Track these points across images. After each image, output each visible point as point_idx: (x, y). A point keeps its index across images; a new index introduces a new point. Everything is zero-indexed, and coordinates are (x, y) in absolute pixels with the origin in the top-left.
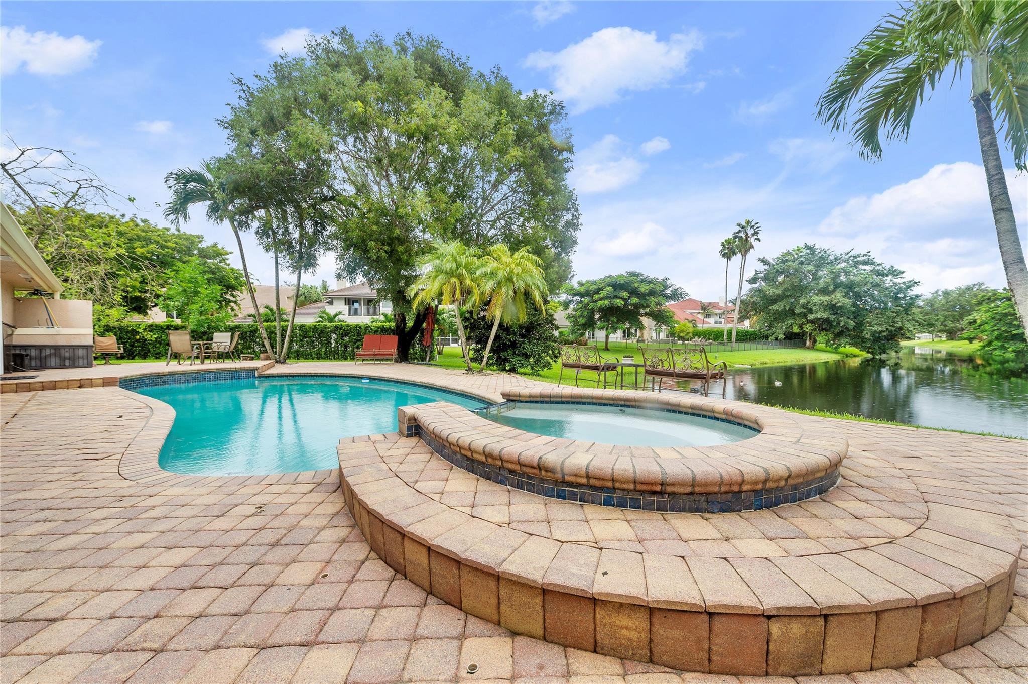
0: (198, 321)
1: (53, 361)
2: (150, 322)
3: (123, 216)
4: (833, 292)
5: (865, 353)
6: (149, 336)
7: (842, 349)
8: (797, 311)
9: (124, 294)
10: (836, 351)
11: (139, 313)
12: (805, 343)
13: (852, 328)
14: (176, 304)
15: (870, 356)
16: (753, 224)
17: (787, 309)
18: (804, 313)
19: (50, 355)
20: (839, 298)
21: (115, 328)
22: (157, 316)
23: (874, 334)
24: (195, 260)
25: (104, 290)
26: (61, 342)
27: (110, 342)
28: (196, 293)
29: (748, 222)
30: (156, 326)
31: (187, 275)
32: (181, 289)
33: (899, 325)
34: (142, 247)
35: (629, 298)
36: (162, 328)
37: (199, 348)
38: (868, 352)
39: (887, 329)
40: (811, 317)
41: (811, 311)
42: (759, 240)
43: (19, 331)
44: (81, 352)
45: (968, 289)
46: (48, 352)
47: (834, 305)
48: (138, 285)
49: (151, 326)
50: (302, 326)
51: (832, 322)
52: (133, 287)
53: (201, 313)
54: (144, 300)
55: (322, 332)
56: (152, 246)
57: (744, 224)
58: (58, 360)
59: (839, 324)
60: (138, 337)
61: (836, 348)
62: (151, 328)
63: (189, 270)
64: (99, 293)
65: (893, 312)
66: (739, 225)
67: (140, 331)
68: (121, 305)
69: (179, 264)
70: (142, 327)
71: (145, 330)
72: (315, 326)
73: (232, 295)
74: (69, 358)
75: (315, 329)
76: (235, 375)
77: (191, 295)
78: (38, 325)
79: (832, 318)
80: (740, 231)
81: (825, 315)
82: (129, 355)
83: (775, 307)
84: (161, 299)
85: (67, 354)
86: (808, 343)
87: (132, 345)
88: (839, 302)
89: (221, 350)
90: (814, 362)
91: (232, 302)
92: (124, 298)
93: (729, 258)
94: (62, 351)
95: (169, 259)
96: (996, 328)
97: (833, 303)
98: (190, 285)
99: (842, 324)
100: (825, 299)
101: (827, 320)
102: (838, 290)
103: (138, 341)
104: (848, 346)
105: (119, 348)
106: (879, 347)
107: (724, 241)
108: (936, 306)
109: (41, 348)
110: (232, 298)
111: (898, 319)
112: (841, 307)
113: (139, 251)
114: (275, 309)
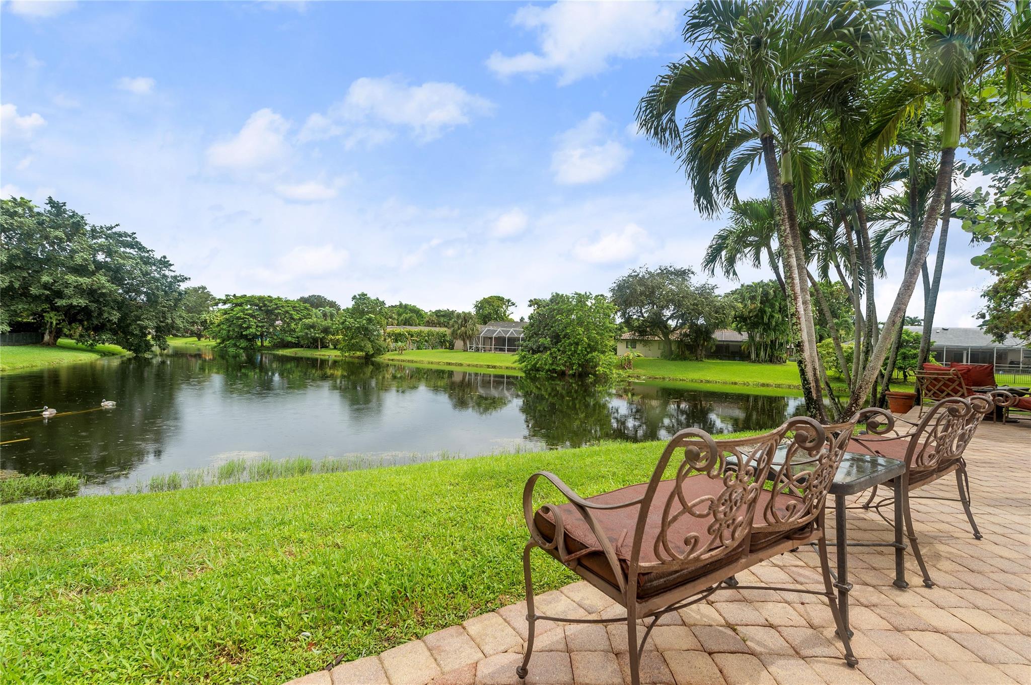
4: (93, 273)
5: (127, 350)
7: (98, 347)
8: (35, 291)
10: (91, 349)
12: (43, 337)
13: (116, 320)
15: (132, 354)
18: (47, 296)
38: (130, 350)
40: (60, 303)
41: (59, 294)
47: (95, 291)
51: (92, 311)
59: (100, 314)
61: (92, 345)
79: (93, 306)
81: (82, 302)
86: (47, 338)
88: (104, 287)
90: (56, 365)
97: (95, 287)
99: (104, 315)
100: (84, 281)
101: (85, 309)
102: (101, 272)
104: (107, 343)
112: (103, 294)
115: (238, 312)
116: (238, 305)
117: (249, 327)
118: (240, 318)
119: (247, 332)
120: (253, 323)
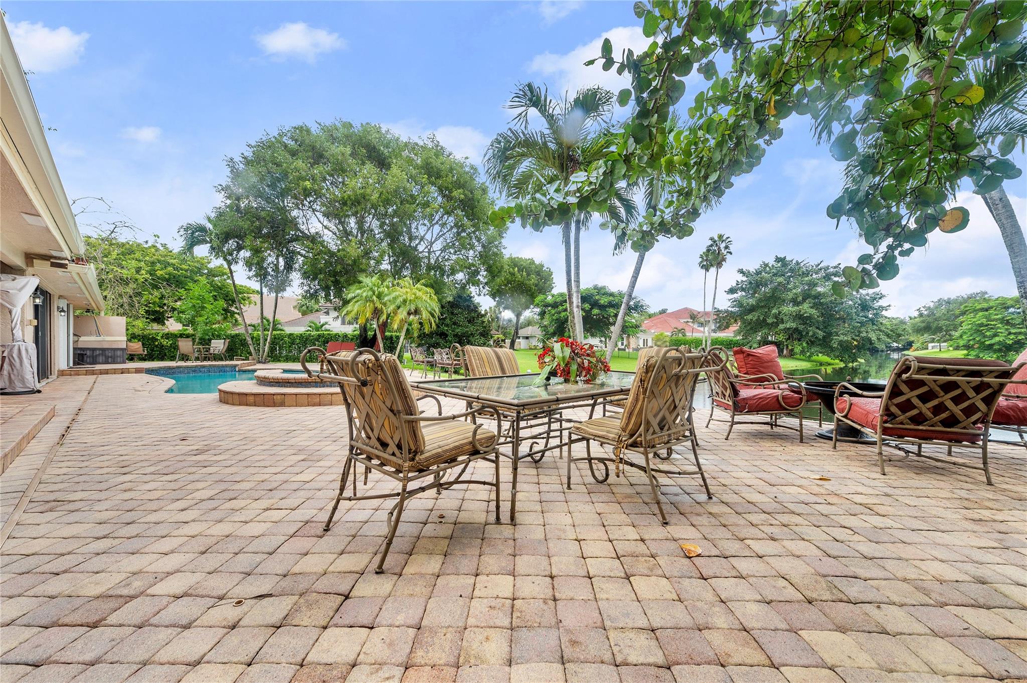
0: (204, 330)
1: (101, 359)
2: (166, 331)
3: (147, 242)
4: (802, 302)
5: (837, 361)
6: (165, 342)
7: (814, 358)
8: (770, 321)
9: (147, 309)
10: (809, 359)
11: (158, 323)
13: (821, 337)
14: (187, 316)
15: (842, 365)
16: (724, 238)
17: (761, 318)
18: (776, 323)
19: (99, 355)
20: (806, 308)
21: (139, 336)
22: (173, 326)
23: (841, 343)
24: (203, 280)
25: (132, 305)
26: (106, 346)
27: (137, 347)
28: (203, 308)
29: (720, 237)
30: (172, 334)
31: (196, 294)
32: (191, 305)
34: (162, 269)
35: (591, 309)
36: (176, 336)
37: (199, 351)
38: (841, 361)
41: (782, 321)
42: (731, 253)
43: (82, 339)
44: (119, 353)
45: (971, 297)
46: (98, 352)
47: (801, 315)
48: (157, 300)
49: (168, 334)
50: (291, 334)
51: (802, 331)
52: (154, 303)
53: (206, 324)
54: (162, 314)
55: (307, 339)
56: (170, 269)
57: (716, 238)
58: (104, 358)
59: (807, 333)
60: (157, 343)
61: (810, 356)
62: (168, 336)
63: (199, 288)
64: (127, 308)
65: (858, 322)
66: (711, 239)
67: (159, 338)
68: (143, 317)
69: (191, 284)
70: (160, 335)
71: (162, 337)
72: (301, 335)
73: (236, 308)
74: (111, 357)
75: (301, 336)
76: (222, 369)
77: (199, 310)
78: (91, 334)
79: (801, 327)
80: (712, 246)
81: (794, 325)
82: (150, 358)
83: (749, 317)
84: (176, 312)
85: (110, 354)
86: (785, 352)
87: (153, 350)
88: (807, 313)
89: (216, 352)
91: (236, 313)
92: (147, 312)
93: (707, 270)
94: (107, 352)
95: (183, 279)
96: (971, 338)
97: (801, 313)
98: (198, 301)
99: (811, 333)
100: (794, 309)
101: (796, 329)
102: (807, 301)
103: (157, 346)
104: (820, 355)
105: (144, 351)
106: (849, 356)
107: (702, 253)
109: (94, 350)
110: (236, 311)
112: (809, 318)
113: (159, 273)
114: (271, 320)
115: (980, 318)
116: (983, 310)
117: (995, 335)
118: (982, 325)
119: (993, 341)
120: (1002, 329)
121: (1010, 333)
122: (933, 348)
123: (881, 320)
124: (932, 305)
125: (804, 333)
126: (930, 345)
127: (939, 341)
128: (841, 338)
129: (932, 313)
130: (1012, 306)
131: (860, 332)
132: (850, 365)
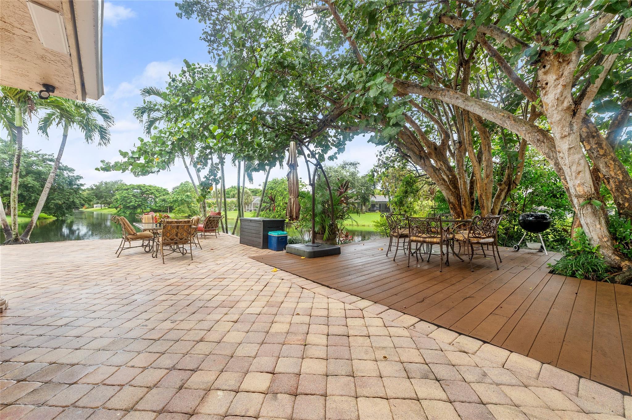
5: (51, 216)
20: (29, 180)
23: (56, 205)
33: (71, 200)
38: (54, 216)
39: (64, 202)
45: (116, 182)
59: (30, 198)
97: (26, 183)
106: (60, 213)
108: (101, 190)
111: (71, 197)
115: (125, 194)
116: (125, 190)
117: (131, 202)
118: (125, 197)
119: (130, 205)
120: (133, 199)
121: (136, 201)
122: (96, 207)
123: (81, 192)
124: (98, 184)
125: (27, 198)
126: (95, 206)
127: (101, 203)
128: (57, 201)
129: (98, 188)
130: (136, 189)
131: (69, 198)
132: (61, 218)
